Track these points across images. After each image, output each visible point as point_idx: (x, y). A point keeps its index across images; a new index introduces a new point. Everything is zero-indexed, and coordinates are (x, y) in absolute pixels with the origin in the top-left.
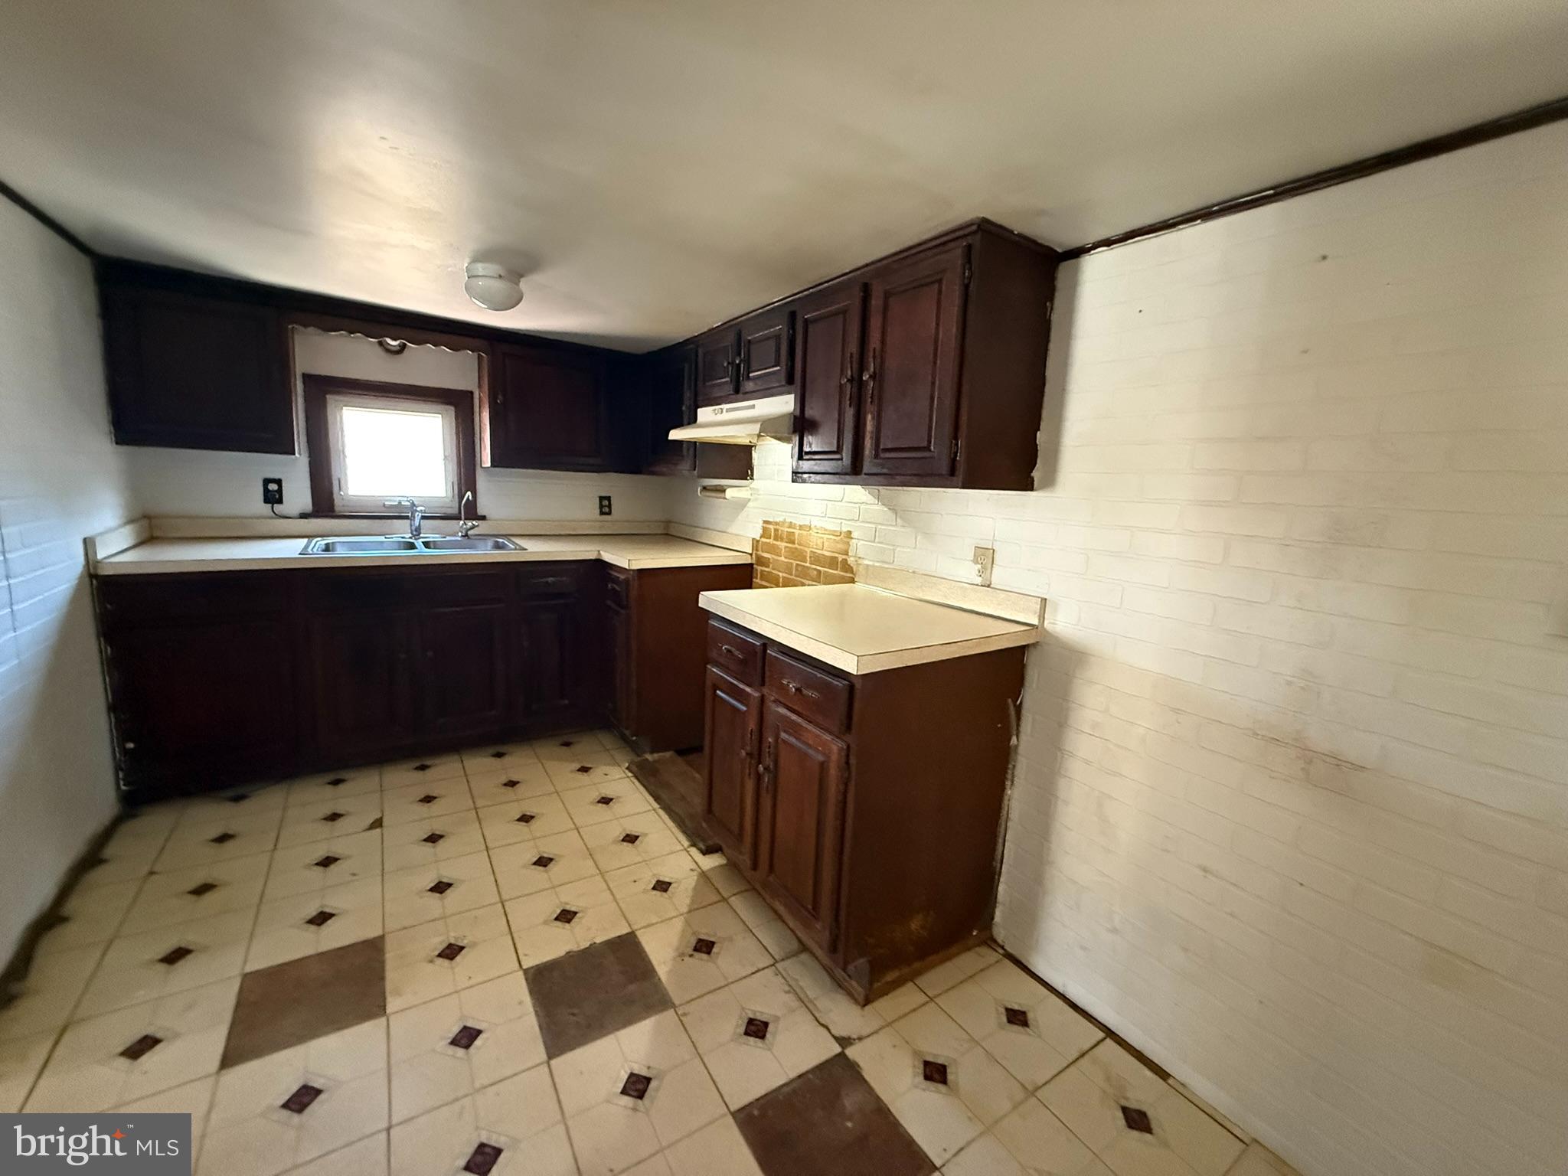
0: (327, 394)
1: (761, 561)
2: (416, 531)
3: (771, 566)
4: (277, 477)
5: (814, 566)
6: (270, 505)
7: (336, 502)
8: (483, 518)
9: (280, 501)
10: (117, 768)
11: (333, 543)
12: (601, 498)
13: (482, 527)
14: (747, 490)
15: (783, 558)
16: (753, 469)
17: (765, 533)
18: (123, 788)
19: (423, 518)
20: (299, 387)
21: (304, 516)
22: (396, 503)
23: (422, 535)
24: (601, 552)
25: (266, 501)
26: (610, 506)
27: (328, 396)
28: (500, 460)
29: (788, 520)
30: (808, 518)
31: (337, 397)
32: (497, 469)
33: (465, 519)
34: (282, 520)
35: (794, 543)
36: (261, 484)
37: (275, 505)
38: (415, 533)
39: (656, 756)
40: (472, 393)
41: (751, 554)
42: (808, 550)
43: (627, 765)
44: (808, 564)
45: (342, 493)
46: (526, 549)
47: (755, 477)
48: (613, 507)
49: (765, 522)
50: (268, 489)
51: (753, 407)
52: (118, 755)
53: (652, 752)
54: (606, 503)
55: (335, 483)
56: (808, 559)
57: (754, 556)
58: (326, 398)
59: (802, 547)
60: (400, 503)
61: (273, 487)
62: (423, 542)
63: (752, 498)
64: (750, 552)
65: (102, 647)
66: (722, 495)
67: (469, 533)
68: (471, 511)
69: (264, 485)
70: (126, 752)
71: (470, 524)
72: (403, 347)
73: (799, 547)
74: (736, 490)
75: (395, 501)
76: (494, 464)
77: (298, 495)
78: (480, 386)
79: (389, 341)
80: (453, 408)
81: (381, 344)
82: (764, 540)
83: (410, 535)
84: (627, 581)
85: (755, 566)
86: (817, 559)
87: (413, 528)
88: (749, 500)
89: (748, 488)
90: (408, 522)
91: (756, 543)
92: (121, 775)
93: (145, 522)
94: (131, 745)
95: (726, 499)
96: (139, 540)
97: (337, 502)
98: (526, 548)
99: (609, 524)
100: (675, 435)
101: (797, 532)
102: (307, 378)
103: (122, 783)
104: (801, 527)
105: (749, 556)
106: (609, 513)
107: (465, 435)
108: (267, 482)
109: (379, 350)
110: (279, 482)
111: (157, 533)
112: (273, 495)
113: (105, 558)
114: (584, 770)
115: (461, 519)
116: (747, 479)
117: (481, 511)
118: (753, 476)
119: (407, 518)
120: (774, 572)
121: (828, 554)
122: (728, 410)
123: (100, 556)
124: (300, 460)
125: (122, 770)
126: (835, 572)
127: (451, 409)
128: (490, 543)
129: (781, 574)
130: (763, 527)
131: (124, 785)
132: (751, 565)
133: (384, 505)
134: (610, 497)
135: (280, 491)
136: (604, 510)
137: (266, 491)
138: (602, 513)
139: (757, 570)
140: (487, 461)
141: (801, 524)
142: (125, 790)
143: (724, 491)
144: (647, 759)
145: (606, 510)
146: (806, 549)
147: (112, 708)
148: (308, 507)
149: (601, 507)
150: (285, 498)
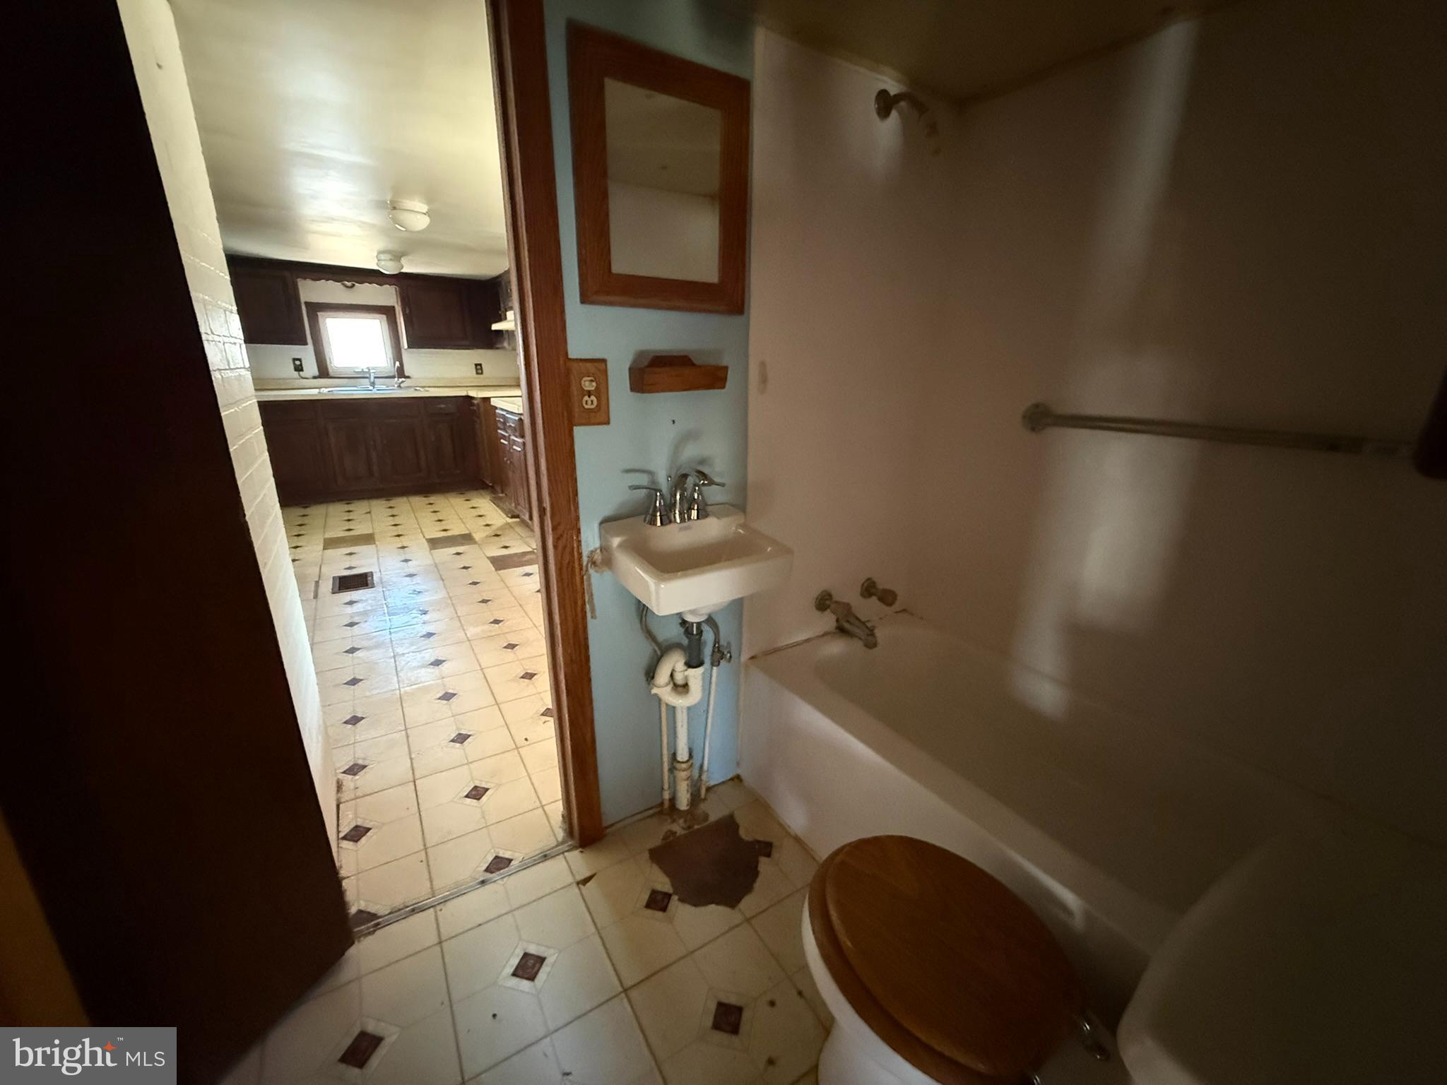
0: (317, 312)
4: (298, 357)
6: (298, 372)
7: (329, 370)
8: (408, 377)
9: (302, 370)
12: (476, 365)
13: (407, 382)
19: (375, 378)
20: (304, 308)
21: (315, 378)
22: (360, 370)
23: (375, 385)
25: (295, 370)
27: (319, 314)
28: (412, 345)
31: (323, 313)
32: (411, 350)
33: (398, 378)
34: (305, 380)
36: (291, 361)
37: (300, 372)
38: (372, 386)
40: (394, 307)
45: (331, 365)
48: (484, 370)
54: (479, 367)
55: (328, 360)
58: (317, 315)
61: (298, 363)
62: (376, 389)
67: (402, 385)
68: (401, 373)
69: (293, 362)
71: (401, 380)
72: (354, 285)
76: (409, 347)
77: (311, 367)
78: (397, 303)
79: (347, 283)
81: (343, 284)
83: (369, 385)
84: (478, 404)
87: (371, 382)
90: (367, 380)
99: (481, 380)
100: (495, 327)
102: (306, 303)
106: (482, 373)
107: (393, 330)
108: (294, 360)
109: (342, 287)
110: (300, 360)
112: (299, 368)
114: (467, 500)
115: (396, 378)
117: (406, 374)
119: (367, 377)
124: (310, 347)
127: (384, 317)
128: (412, 389)
133: (355, 372)
135: (301, 365)
137: (295, 364)
138: (477, 373)
140: (406, 346)
145: (480, 371)
148: (316, 373)
149: (477, 369)
150: (304, 369)
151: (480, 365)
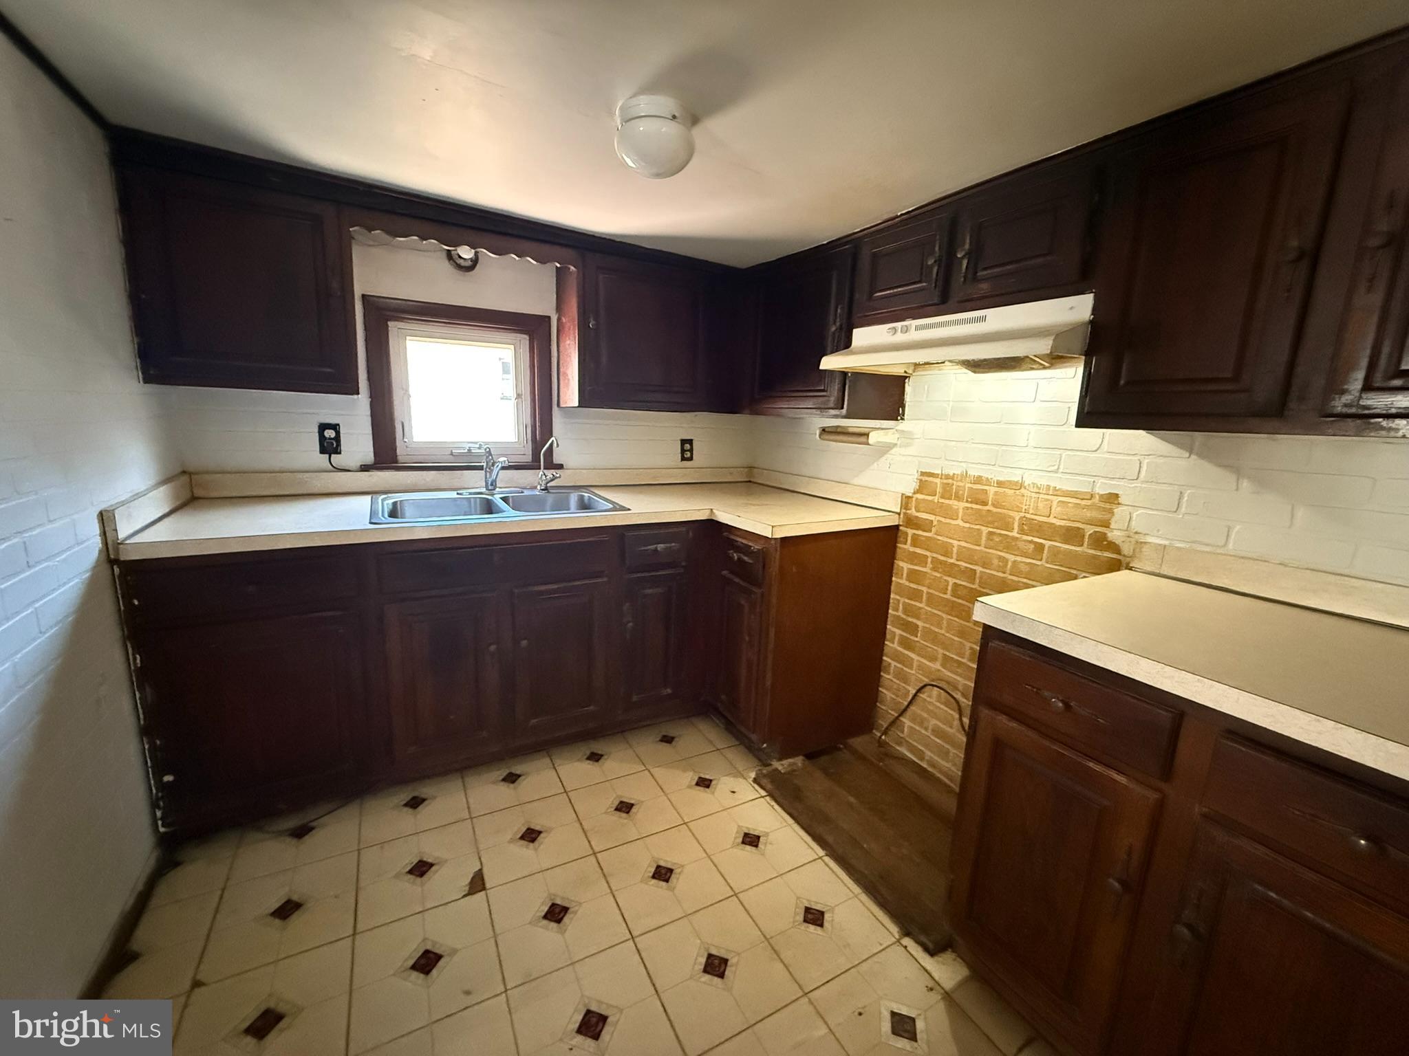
0: (388, 320)
1: (911, 522)
2: (492, 485)
3: (933, 529)
4: (333, 421)
5: (1025, 537)
6: (327, 456)
7: (399, 452)
8: (560, 467)
9: (337, 451)
10: (154, 805)
11: (401, 501)
12: (683, 442)
13: (562, 478)
14: (893, 434)
15: (960, 522)
16: (905, 407)
17: (922, 487)
18: (162, 830)
20: (359, 312)
21: (365, 468)
22: (466, 451)
23: (497, 489)
24: (714, 511)
25: (323, 451)
26: (691, 450)
27: (390, 324)
28: (586, 398)
29: (972, 472)
30: (1019, 472)
31: (401, 324)
32: (585, 409)
33: (545, 469)
34: (342, 474)
35: (985, 503)
36: (316, 429)
37: (333, 455)
38: (490, 488)
39: (786, 762)
40: (549, 319)
41: (899, 514)
42: (1017, 516)
43: (753, 775)
44: (1015, 534)
45: (405, 440)
46: (629, 510)
47: (906, 417)
48: (694, 452)
49: (923, 474)
50: (324, 436)
51: (983, 319)
52: (154, 791)
53: (780, 759)
54: (687, 446)
55: (399, 429)
56: (1016, 526)
57: (902, 516)
58: (387, 326)
59: (999, 510)
60: (469, 450)
61: (330, 433)
62: (501, 498)
63: (899, 443)
64: (898, 511)
65: (131, 657)
66: (863, 439)
67: (548, 485)
68: (548, 460)
69: (319, 432)
70: (162, 786)
71: (548, 474)
72: (475, 261)
73: (995, 510)
74: (881, 432)
75: (464, 448)
76: (585, 402)
77: (358, 445)
78: (559, 308)
79: (461, 250)
80: (527, 337)
82: (920, 496)
83: (484, 490)
85: (901, 528)
86: (1031, 527)
87: (490, 480)
88: (896, 444)
89: (894, 430)
90: (482, 473)
91: (906, 500)
92: (159, 814)
93: (185, 478)
94: (168, 778)
95: (868, 444)
96: (178, 503)
97: (400, 450)
98: (629, 507)
99: (690, 472)
100: (829, 363)
101: (992, 490)
102: (367, 300)
103: (160, 823)
104: (1000, 484)
105: (897, 516)
106: (691, 459)
107: (540, 369)
108: (323, 427)
109: (446, 265)
110: (335, 427)
111: (198, 493)
112: (330, 445)
113: (127, 538)
114: (704, 783)
115: (540, 469)
116: (897, 420)
117: (557, 459)
118: (904, 416)
119: (481, 468)
120: (939, 538)
121: (1059, 523)
122: (917, 328)
123: (122, 535)
124: (362, 402)
125: (159, 808)
126: (1078, 549)
127: (525, 339)
129: (955, 543)
130: (921, 480)
131: (163, 826)
132: (897, 527)
133: (452, 454)
134: (692, 440)
135: (337, 438)
136: (685, 456)
137: (322, 438)
138: (683, 459)
139: (906, 534)
140: (573, 399)
141: (1001, 479)
142: (165, 833)
143: (867, 435)
144: (776, 770)
145: (688, 454)
146: (1011, 513)
147: (145, 731)
148: (369, 457)
149: (683, 451)
150: (343, 447)
151: (690, 442)
